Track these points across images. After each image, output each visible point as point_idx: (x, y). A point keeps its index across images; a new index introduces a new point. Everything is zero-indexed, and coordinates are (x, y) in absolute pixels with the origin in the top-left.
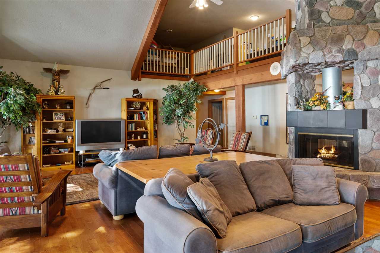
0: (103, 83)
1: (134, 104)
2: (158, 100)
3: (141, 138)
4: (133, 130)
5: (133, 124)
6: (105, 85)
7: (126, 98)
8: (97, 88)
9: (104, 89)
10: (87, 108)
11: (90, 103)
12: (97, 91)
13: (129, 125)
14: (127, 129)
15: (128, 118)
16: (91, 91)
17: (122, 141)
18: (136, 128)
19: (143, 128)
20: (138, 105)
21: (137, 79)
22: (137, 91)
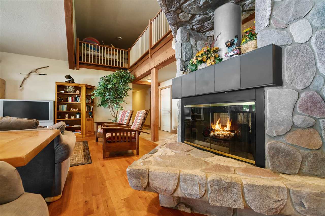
1: (67, 88)
2: (94, 87)
3: (74, 118)
4: (65, 110)
5: (65, 106)
6: (41, 71)
7: (56, 82)
8: (32, 73)
9: (40, 74)
11: (25, 86)
12: (32, 76)
13: (60, 106)
14: (58, 109)
15: (58, 100)
16: (25, 76)
17: (50, 120)
18: (68, 109)
19: (76, 109)
20: (71, 89)
21: (75, 68)
22: (68, 77)
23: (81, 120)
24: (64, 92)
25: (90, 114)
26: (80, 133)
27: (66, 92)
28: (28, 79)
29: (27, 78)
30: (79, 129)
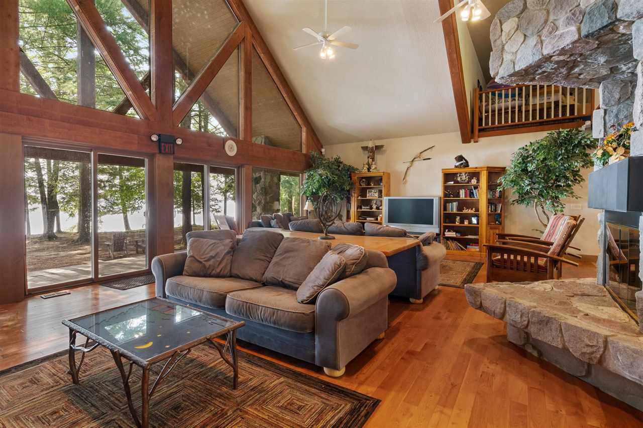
0: (422, 154)
1: (458, 175)
2: (505, 168)
3: (469, 224)
4: (455, 211)
5: (455, 204)
6: (426, 155)
7: (443, 170)
8: (415, 160)
9: (424, 160)
10: (405, 183)
11: (407, 178)
12: (416, 163)
13: (447, 204)
14: (445, 209)
15: (445, 195)
16: (408, 165)
17: (435, 224)
18: (460, 208)
19: (472, 209)
20: (464, 177)
21: (472, 140)
22: (460, 158)
23: (478, 227)
24: (452, 183)
25: (496, 218)
26: (478, 250)
27: (457, 182)
28: (411, 168)
29: (410, 166)
30: (476, 242)
